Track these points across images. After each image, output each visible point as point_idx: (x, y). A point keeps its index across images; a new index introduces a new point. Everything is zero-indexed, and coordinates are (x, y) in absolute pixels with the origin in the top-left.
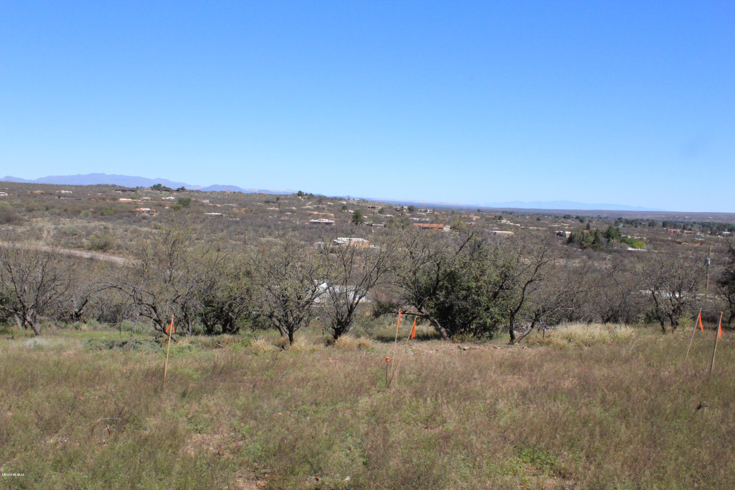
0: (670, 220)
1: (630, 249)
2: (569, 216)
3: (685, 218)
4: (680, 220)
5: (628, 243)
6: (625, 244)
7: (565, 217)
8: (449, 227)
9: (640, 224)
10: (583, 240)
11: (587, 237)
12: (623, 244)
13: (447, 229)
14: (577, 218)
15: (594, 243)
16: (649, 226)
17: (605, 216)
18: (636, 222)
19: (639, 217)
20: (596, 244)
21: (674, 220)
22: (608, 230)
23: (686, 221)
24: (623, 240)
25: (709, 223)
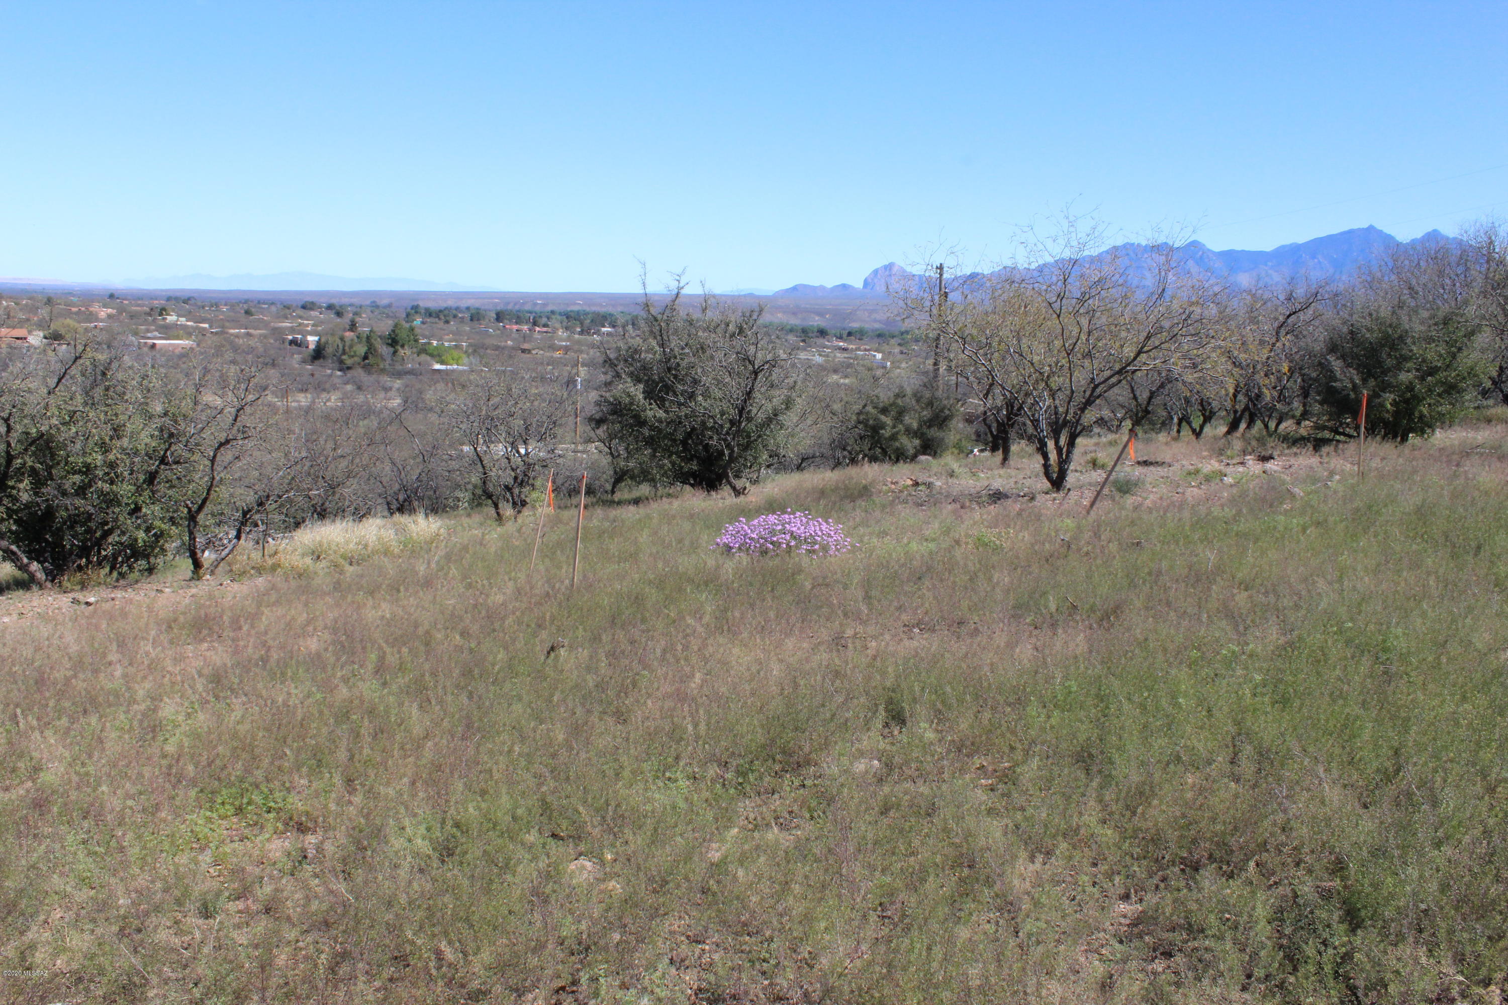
0: (510, 307)
1: (437, 366)
2: (312, 303)
3: (536, 304)
4: (527, 307)
5: (432, 355)
6: (428, 358)
7: (304, 307)
8: (41, 334)
9: (455, 316)
10: (344, 353)
11: (351, 347)
12: (424, 357)
13: (36, 339)
14: (330, 307)
15: (365, 358)
16: (472, 320)
17: (385, 302)
18: (446, 312)
19: (451, 303)
20: (371, 360)
21: (517, 307)
22: (393, 331)
23: (537, 309)
24: (423, 350)
25: (578, 312)
